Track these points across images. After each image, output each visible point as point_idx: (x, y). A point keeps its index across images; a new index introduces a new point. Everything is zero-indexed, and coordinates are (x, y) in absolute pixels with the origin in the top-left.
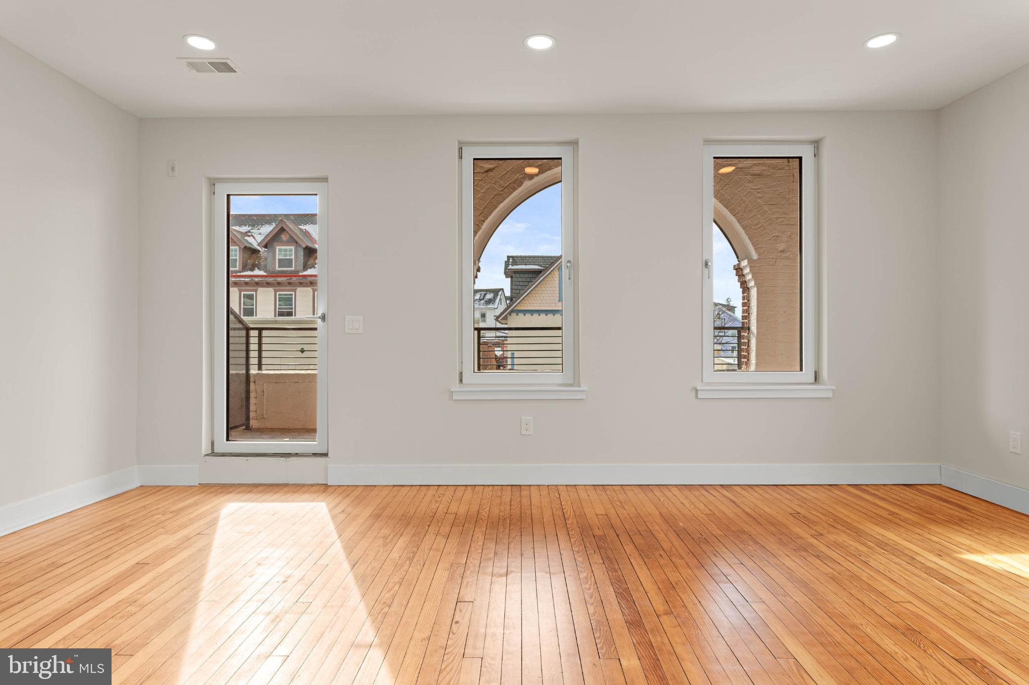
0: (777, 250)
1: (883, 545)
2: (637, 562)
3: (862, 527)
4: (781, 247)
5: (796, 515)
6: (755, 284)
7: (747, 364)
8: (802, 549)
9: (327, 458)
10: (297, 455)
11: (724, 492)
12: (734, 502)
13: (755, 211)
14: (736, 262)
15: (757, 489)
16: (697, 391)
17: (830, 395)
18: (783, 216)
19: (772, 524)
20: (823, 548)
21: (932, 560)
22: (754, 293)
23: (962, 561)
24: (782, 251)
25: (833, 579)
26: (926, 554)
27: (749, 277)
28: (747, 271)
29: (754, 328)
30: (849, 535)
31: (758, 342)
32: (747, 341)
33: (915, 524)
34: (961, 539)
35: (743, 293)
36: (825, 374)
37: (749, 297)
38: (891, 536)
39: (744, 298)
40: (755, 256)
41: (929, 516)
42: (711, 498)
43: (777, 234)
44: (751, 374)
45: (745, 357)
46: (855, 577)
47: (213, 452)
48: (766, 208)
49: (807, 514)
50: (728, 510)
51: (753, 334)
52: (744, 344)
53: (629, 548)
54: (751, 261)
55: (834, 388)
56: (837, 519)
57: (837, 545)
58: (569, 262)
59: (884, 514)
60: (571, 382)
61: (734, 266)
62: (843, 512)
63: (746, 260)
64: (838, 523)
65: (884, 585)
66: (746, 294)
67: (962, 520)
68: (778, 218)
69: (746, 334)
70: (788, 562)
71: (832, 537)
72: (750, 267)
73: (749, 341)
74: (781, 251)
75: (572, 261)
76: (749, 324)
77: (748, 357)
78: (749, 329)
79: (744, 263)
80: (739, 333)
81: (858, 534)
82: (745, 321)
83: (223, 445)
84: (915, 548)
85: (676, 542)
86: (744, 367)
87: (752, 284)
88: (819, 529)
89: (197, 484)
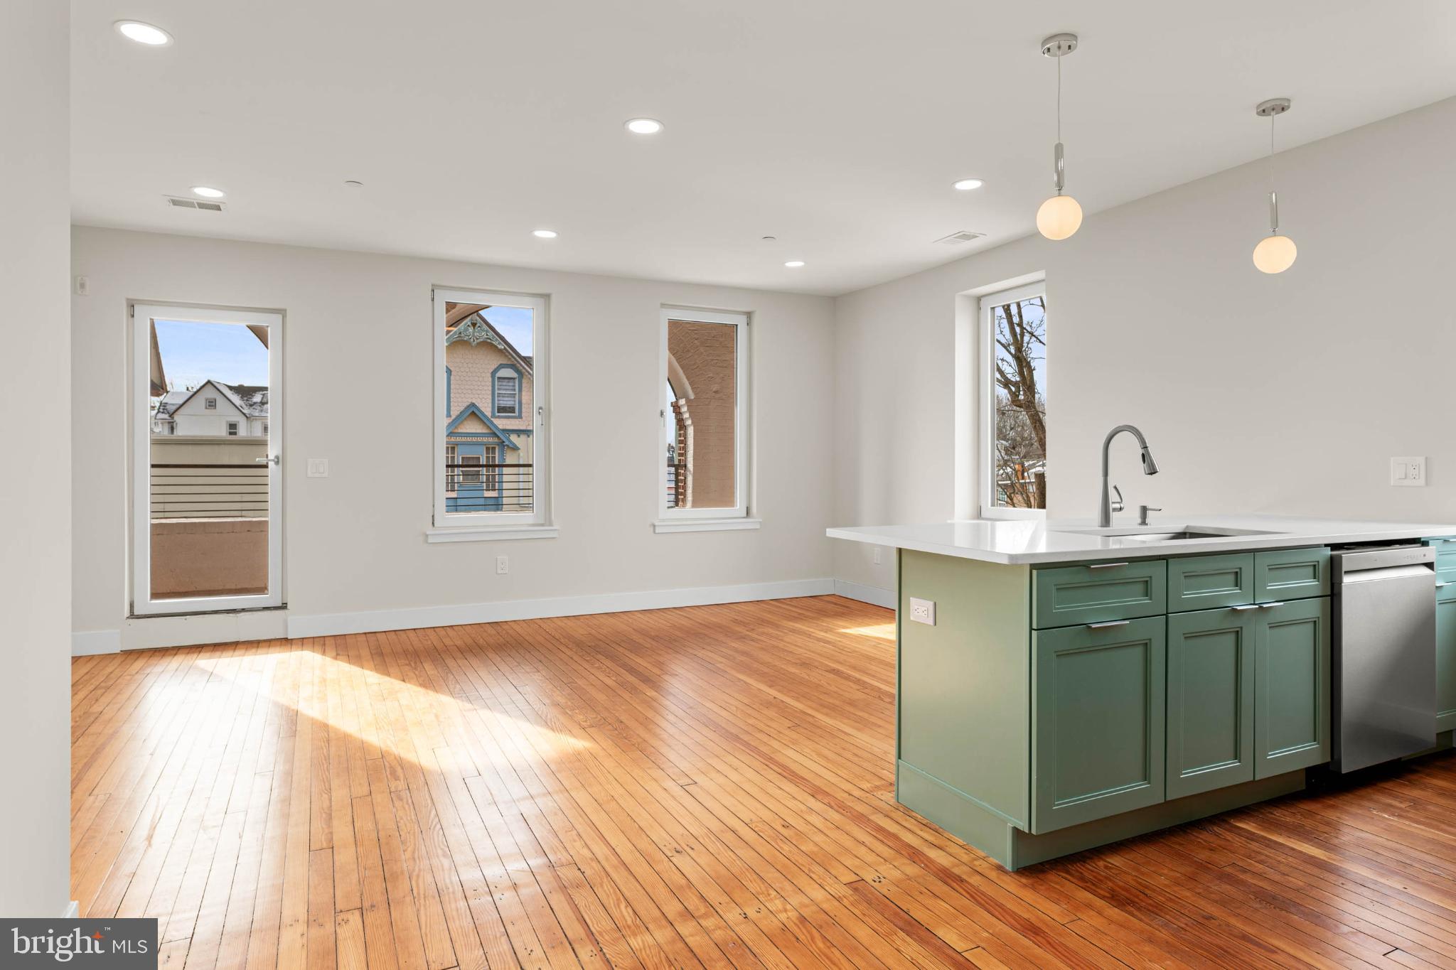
0: (711, 390)
1: (794, 631)
2: (632, 656)
3: (780, 623)
4: (715, 387)
5: (735, 621)
6: (692, 423)
7: (684, 500)
8: (742, 638)
9: (286, 611)
10: (243, 610)
11: (678, 612)
12: (688, 618)
13: (692, 351)
14: (674, 400)
15: (703, 608)
16: (654, 526)
17: (758, 527)
18: (717, 358)
19: (719, 627)
20: (756, 636)
21: (822, 634)
22: (691, 431)
23: (839, 633)
24: (716, 392)
25: (763, 648)
26: (818, 632)
27: (686, 416)
28: (684, 409)
29: (690, 466)
30: (771, 628)
31: (694, 480)
32: (683, 478)
33: (813, 618)
34: (840, 623)
35: (680, 430)
36: (754, 510)
37: (686, 435)
38: (798, 626)
39: (680, 435)
40: (692, 397)
41: (823, 613)
42: (669, 617)
43: (711, 375)
44: (688, 511)
45: (682, 494)
46: (774, 647)
47: (133, 615)
48: (702, 349)
49: (742, 619)
50: (684, 622)
51: (690, 471)
52: (681, 481)
53: (621, 649)
54: (688, 401)
55: (761, 520)
56: (763, 621)
57: (763, 633)
58: (540, 408)
59: (796, 615)
60: (542, 522)
61: (672, 403)
62: (768, 616)
63: (684, 399)
64: (763, 622)
65: (792, 648)
66: (682, 432)
67: (843, 613)
68: (713, 360)
69: (682, 471)
70: (733, 645)
71: (760, 630)
72: (688, 406)
73: (685, 478)
74: (714, 392)
75: (544, 408)
76: (685, 462)
77: (684, 494)
78: (685, 466)
79: (682, 402)
80: (676, 470)
81: (777, 626)
82: (682, 458)
83: (147, 604)
84: (811, 630)
85: (654, 643)
86: (680, 503)
87: (689, 422)
88: (752, 627)
89: (119, 652)
